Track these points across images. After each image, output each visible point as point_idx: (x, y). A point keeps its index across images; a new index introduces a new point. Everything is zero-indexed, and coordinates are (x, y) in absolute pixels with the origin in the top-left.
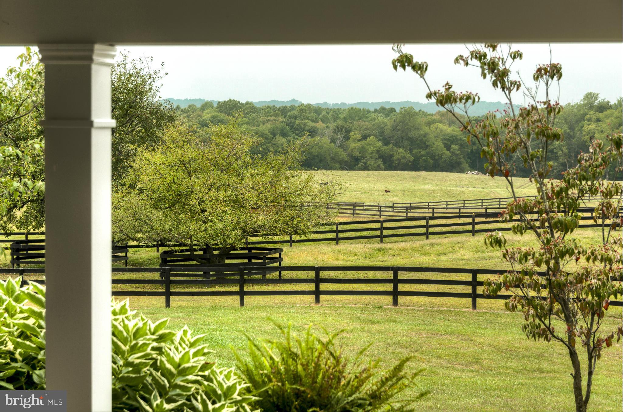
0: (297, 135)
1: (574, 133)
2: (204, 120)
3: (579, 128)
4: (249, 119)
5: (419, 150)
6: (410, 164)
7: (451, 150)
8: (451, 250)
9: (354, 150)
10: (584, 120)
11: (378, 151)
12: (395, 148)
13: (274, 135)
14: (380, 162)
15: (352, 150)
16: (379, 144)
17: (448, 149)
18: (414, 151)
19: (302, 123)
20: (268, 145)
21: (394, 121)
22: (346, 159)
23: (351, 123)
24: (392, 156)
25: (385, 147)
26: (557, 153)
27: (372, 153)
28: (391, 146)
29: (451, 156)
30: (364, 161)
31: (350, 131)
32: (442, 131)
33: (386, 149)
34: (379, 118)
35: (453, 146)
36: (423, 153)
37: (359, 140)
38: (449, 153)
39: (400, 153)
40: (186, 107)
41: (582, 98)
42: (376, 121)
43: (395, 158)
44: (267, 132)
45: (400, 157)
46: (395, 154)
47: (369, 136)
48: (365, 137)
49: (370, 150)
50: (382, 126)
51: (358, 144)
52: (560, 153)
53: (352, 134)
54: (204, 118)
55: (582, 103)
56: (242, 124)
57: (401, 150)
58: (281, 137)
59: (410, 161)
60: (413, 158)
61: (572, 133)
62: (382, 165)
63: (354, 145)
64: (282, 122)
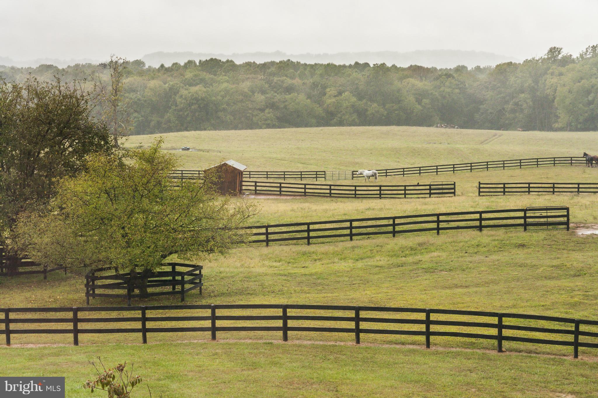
0: (276, 92)
1: (538, 86)
2: (186, 79)
3: (543, 82)
4: (229, 78)
5: (392, 105)
6: (384, 118)
7: (423, 104)
8: (369, 254)
9: (330, 106)
10: (547, 74)
11: (353, 106)
12: (369, 103)
13: (253, 92)
14: (355, 116)
15: (328, 106)
16: (354, 99)
17: (420, 104)
18: (387, 106)
19: (279, 80)
20: (247, 102)
21: (368, 77)
22: (323, 115)
23: (327, 79)
24: (366, 110)
25: (360, 102)
26: (521, 105)
27: (347, 107)
28: (364, 101)
29: (422, 110)
30: (339, 115)
31: (325, 88)
32: (413, 85)
33: (361, 104)
34: (354, 74)
35: (424, 100)
36: (396, 107)
37: (335, 96)
38: (420, 107)
39: (374, 107)
40: (170, 65)
41: (547, 52)
42: (351, 77)
43: (369, 113)
44: (246, 90)
45: (374, 111)
46: (369, 109)
47: (344, 92)
48: (340, 93)
49: (345, 105)
50: (356, 82)
51: (334, 100)
52: (525, 106)
53: (328, 90)
54: (186, 77)
55: (546, 57)
56: (222, 83)
57: (375, 105)
58: (260, 95)
59: (383, 115)
60: (386, 112)
61: (536, 87)
62: (356, 120)
63: (329, 101)
64: (261, 80)
